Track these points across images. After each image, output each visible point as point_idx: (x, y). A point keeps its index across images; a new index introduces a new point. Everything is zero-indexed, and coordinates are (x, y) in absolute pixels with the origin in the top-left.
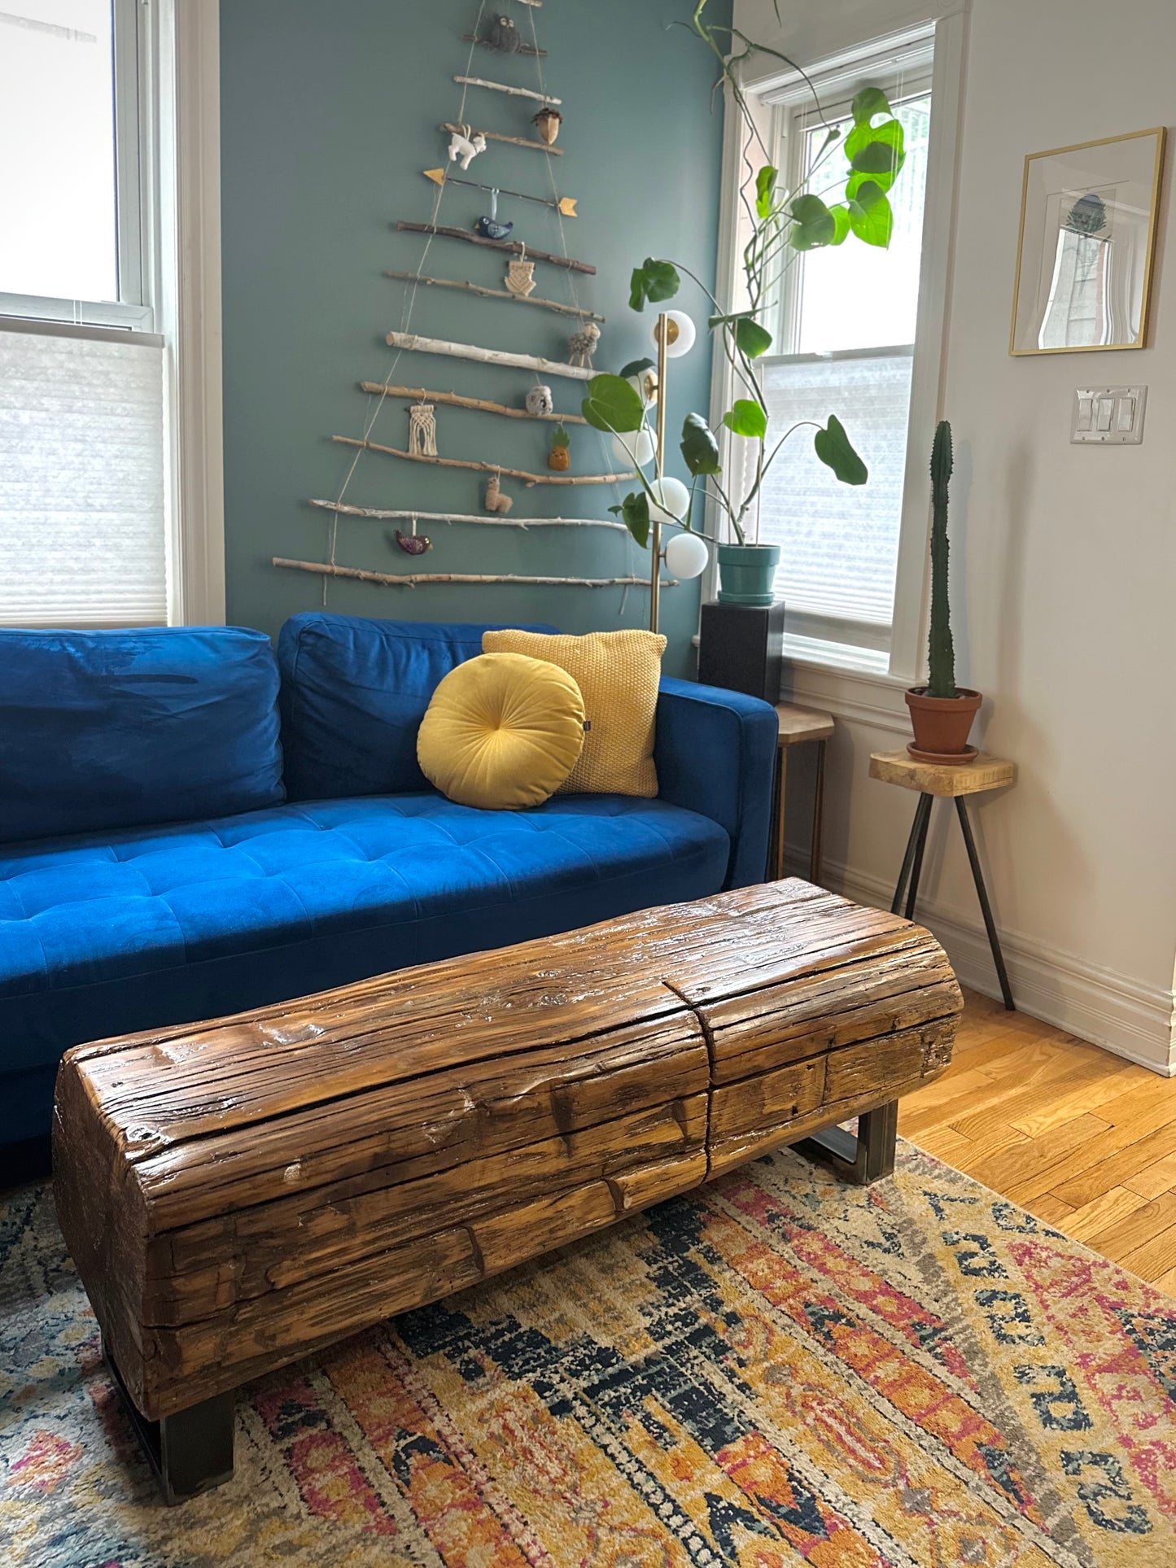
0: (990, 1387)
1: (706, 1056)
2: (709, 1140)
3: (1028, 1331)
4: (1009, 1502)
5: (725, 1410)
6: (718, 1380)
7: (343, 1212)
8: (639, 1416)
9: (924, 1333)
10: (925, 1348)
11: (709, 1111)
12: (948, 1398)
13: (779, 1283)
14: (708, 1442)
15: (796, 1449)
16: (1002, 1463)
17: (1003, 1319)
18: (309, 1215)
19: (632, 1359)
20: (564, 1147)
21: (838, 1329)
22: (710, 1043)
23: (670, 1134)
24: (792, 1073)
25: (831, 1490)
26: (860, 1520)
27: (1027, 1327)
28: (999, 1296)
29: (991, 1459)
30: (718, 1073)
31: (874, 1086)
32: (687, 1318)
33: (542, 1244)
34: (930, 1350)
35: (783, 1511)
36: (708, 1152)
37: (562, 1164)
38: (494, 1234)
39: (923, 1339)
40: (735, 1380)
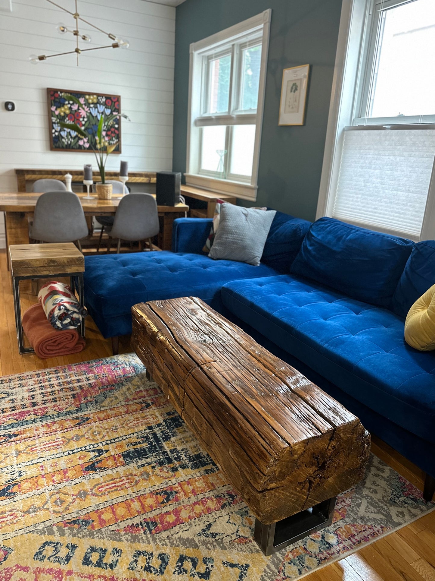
0: (115, 536)
3: (139, 566)
4: (68, 519)
5: (135, 459)
6: (148, 460)
8: (141, 442)
9: (150, 524)
10: (143, 522)
12: (117, 520)
13: (191, 488)
14: (125, 453)
15: (114, 472)
16: (83, 524)
17: (149, 558)
19: (164, 443)
21: (161, 498)
25: (97, 476)
26: (83, 479)
27: (142, 567)
28: (164, 565)
29: (86, 522)
32: (178, 458)
34: (141, 523)
35: (96, 464)
39: (147, 523)
40: (147, 464)
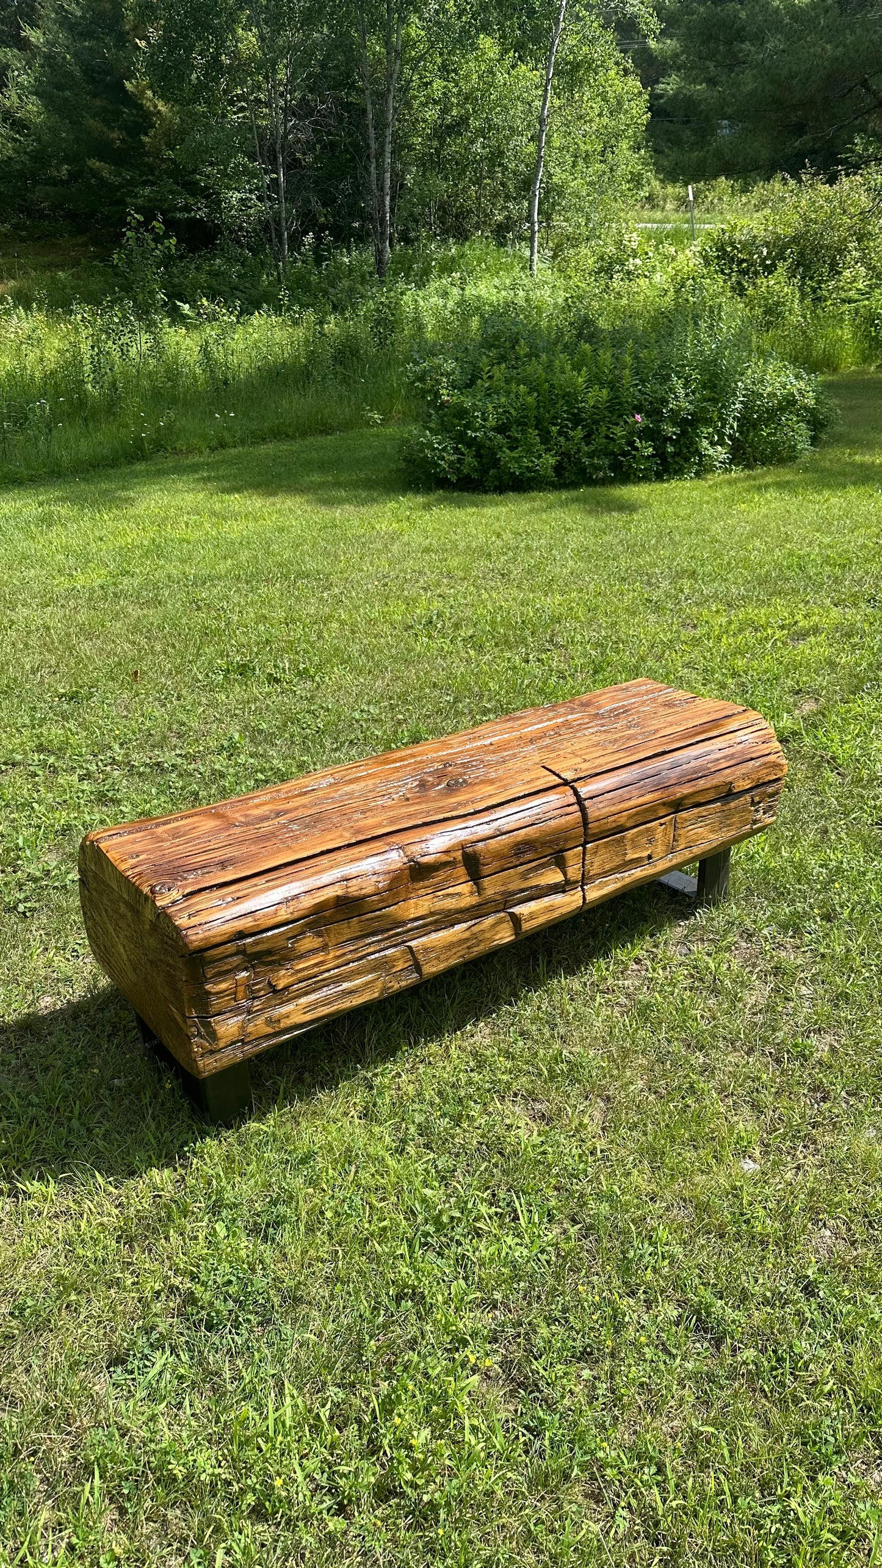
1: (580, 820)
2: (584, 880)
7: (320, 936)
11: (584, 859)
18: (295, 937)
20: (475, 888)
22: (583, 809)
23: (554, 877)
24: (648, 830)
30: (590, 832)
31: (712, 836)
33: (462, 956)
36: (583, 890)
37: (474, 900)
38: (426, 950)
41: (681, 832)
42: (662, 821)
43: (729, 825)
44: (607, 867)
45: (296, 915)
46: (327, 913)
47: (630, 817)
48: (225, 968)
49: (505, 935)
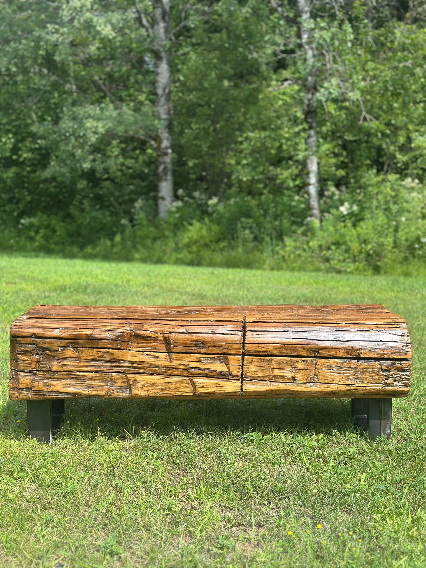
1: (241, 340)
2: (243, 377)
7: (76, 352)
11: (242, 364)
18: (63, 348)
20: (168, 357)
22: (244, 335)
23: (219, 367)
24: (292, 361)
30: (247, 349)
33: (158, 393)
36: (242, 382)
37: (167, 364)
38: (136, 381)
41: (320, 371)
42: (304, 359)
43: (361, 379)
44: (261, 374)
45: (63, 336)
46: (82, 342)
47: (275, 348)
48: (26, 349)
49: (187, 391)
